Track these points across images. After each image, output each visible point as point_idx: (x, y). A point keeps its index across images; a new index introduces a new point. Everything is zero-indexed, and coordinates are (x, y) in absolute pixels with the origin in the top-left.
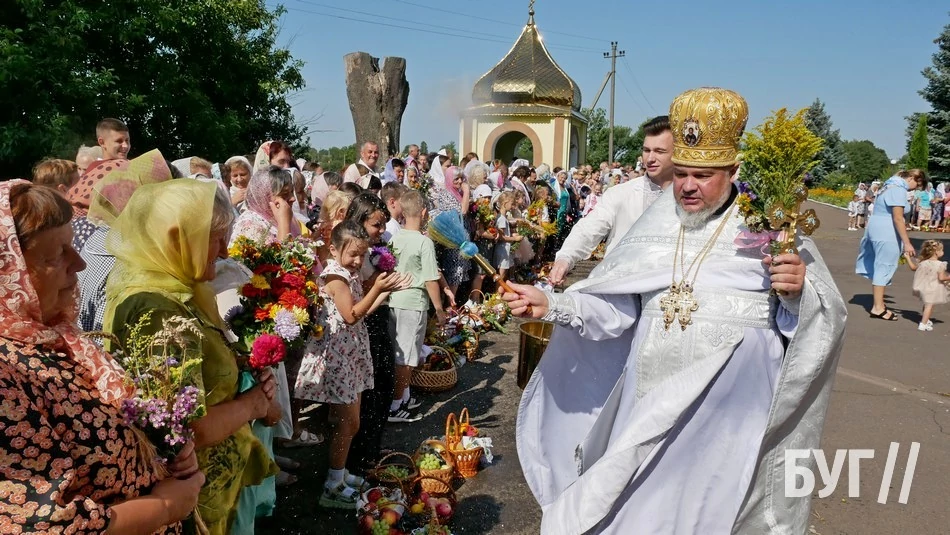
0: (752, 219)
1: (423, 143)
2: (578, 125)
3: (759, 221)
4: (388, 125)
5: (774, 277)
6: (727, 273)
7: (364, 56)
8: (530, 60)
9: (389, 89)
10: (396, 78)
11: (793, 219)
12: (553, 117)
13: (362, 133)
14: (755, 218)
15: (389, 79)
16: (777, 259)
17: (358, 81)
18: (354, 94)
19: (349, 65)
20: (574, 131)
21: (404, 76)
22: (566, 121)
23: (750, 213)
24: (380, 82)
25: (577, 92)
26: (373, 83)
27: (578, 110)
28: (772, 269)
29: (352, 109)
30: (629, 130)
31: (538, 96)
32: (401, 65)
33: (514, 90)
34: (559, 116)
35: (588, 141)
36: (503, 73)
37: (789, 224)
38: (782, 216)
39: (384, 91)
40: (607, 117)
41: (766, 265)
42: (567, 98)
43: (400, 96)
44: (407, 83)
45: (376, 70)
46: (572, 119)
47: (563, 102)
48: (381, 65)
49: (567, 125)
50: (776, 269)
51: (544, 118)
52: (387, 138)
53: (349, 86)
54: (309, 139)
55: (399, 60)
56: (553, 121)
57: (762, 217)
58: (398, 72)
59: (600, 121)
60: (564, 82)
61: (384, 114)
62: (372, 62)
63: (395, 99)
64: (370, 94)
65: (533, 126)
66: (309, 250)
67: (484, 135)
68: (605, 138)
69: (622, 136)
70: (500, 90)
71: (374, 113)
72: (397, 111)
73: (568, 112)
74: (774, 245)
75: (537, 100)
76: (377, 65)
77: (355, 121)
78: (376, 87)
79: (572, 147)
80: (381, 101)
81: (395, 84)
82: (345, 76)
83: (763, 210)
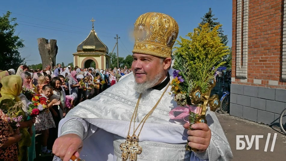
0: (179, 96)
1: (63, 63)
2: (108, 57)
3: (184, 98)
4: (52, 58)
5: (190, 138)
6: (159, 131)
7: (43, 39)
8: (93, 40)
9: (52, 49)
10: (54, 45)
11: (206, 99)
12: (101, 55)
13: (44, 61)
14: (182, 95)
15: (52, 46)
16: (194, 126)
17: (42, 46)
18: (41, 50)
19: (39, 42)
20: (107, 59)
21: (56, 45)
22: (104, 56)
23: (179, 91)
24: (49, 46)
25: (107, 48)
26: (47, 47)
27: (108, 53)
28: (189, 132)
29: (40, 54)
30: (123, 58)
31: (96, 50)
32: (55, 41)
33: (89, 48)
34: (102, 55)
35: (111, 62)
36: (86, 43)
37: (203, 103)
38: (199, 96)
39: (50, 49)
40: (116, 55)
41: (186, 129)
42: (104, 50)
43: (55, 50)
44: (57, 47)
45: (47, 43)
46: (106, 56)
47: (103, 51)
48: (49, 41)
49: (105, 57)
50: (192, 132)
51: (98, 56)
52: (52, 62)
53: (39, 47)
54: (26, 63)
55: (55, 40)
56: (101, 57)
57: (186, 95)
58: (54, 44)
59: (114, 57)
60: (103, 46)
61: (51, 55)
62: (46, 41)
63: (54, 51)
64: (46, 50)
65: (95, 58)
66: (32, 91)
67: (81, 61)
68: (116, 60)
69: (122, 60)
70: (85, 48)
71: (47, 55)
72: (54, 55)
73: (105, 54)
74: (192, 116)
75: (96, 51)
76: (48, 42)
77: (42, 57)
78: (48, 48)
79: (106, 63)
80: (49, 52)
81: (53, 47)
82: (38, 45)
83: (187, 91)
